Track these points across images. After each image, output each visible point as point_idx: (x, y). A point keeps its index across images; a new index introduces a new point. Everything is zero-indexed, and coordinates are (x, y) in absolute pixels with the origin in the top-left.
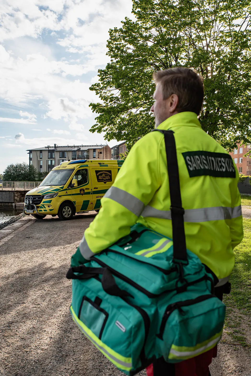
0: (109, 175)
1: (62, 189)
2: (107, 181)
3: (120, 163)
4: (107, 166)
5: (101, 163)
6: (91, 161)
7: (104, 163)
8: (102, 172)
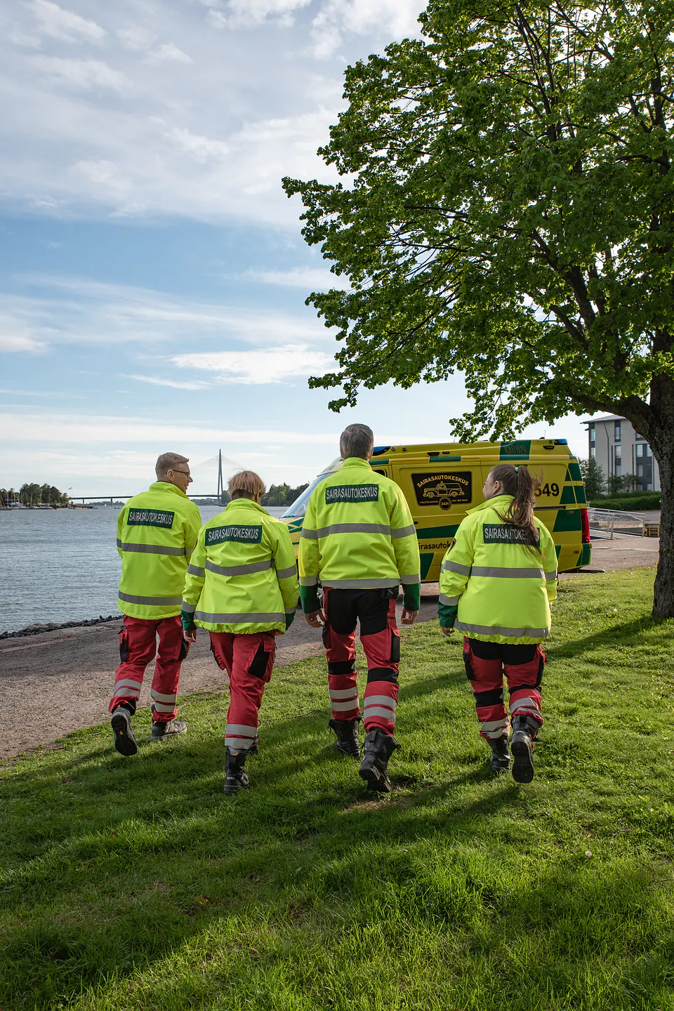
0: (463, 485)
1: (296, 527)
2: (453, 503)
3: (508, 450)
4: (458, 460)
5: (438, 453)
6: (404, 449)
7: (448, 453)
8: (436, 478)
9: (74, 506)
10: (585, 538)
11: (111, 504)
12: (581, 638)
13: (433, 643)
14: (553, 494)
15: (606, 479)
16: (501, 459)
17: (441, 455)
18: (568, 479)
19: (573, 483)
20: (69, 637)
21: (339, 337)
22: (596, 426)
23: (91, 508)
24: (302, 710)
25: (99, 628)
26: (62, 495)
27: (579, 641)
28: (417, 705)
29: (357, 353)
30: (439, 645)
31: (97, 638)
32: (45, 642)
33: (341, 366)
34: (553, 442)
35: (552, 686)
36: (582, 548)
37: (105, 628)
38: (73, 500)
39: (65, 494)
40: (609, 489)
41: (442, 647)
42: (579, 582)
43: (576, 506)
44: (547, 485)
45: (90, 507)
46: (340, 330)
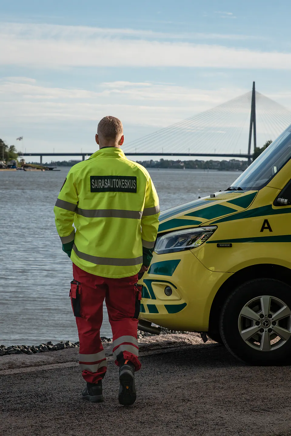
9: (25, 166)
23: (51, 169)
26: (7, 150)
38: (24, 158)
39: (12, 147)
45: (49, 168)
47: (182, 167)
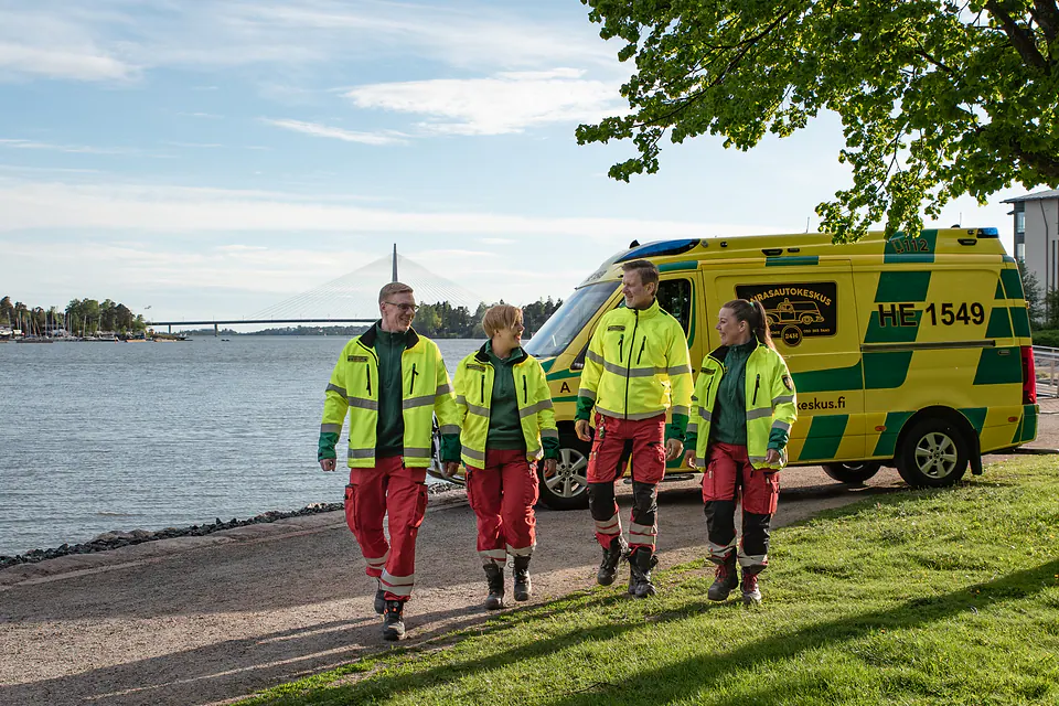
0: (821, 306)
2: (805, 335)
3: (899, 247)
4: (814, 261)
5: (781, 251)
6: (724, 244)
7: (798, 250)
8: (777, 293)
9: (155, 337)
10: (1028, 397)
11: (215, 333)
12: (1033, 566)
13: (782, 571)
14: (975, 321)
15: (1043, 296)
16: (887, 261)
17: (785, 255)
18: (999, 295)
19: (1008, 303)
20: (169, 554)
21: (623, 56)
22: (1026, 206)
23: (183, 339)
24: (578, 682)
25: (217, 539)
26: (135, 319)
27: (1030, 571)
28: (773, 674)
29: (657, 82)
30: (793, 574)
31: (215, 557)
32: (131, 561)
33: (633, 106)
34: (976, 233)
35: (997, 646)
36: (1023, 411)
37: (228, 539)
38: (153, 327)
39: (140, 317)
40: (1047, 313)
41: (798, 577)
42: (1013, 469)
43: (1013, 342)
44: (964, 306)
45: (179, 338)
46: (626, 43)
47: (321, 334)
